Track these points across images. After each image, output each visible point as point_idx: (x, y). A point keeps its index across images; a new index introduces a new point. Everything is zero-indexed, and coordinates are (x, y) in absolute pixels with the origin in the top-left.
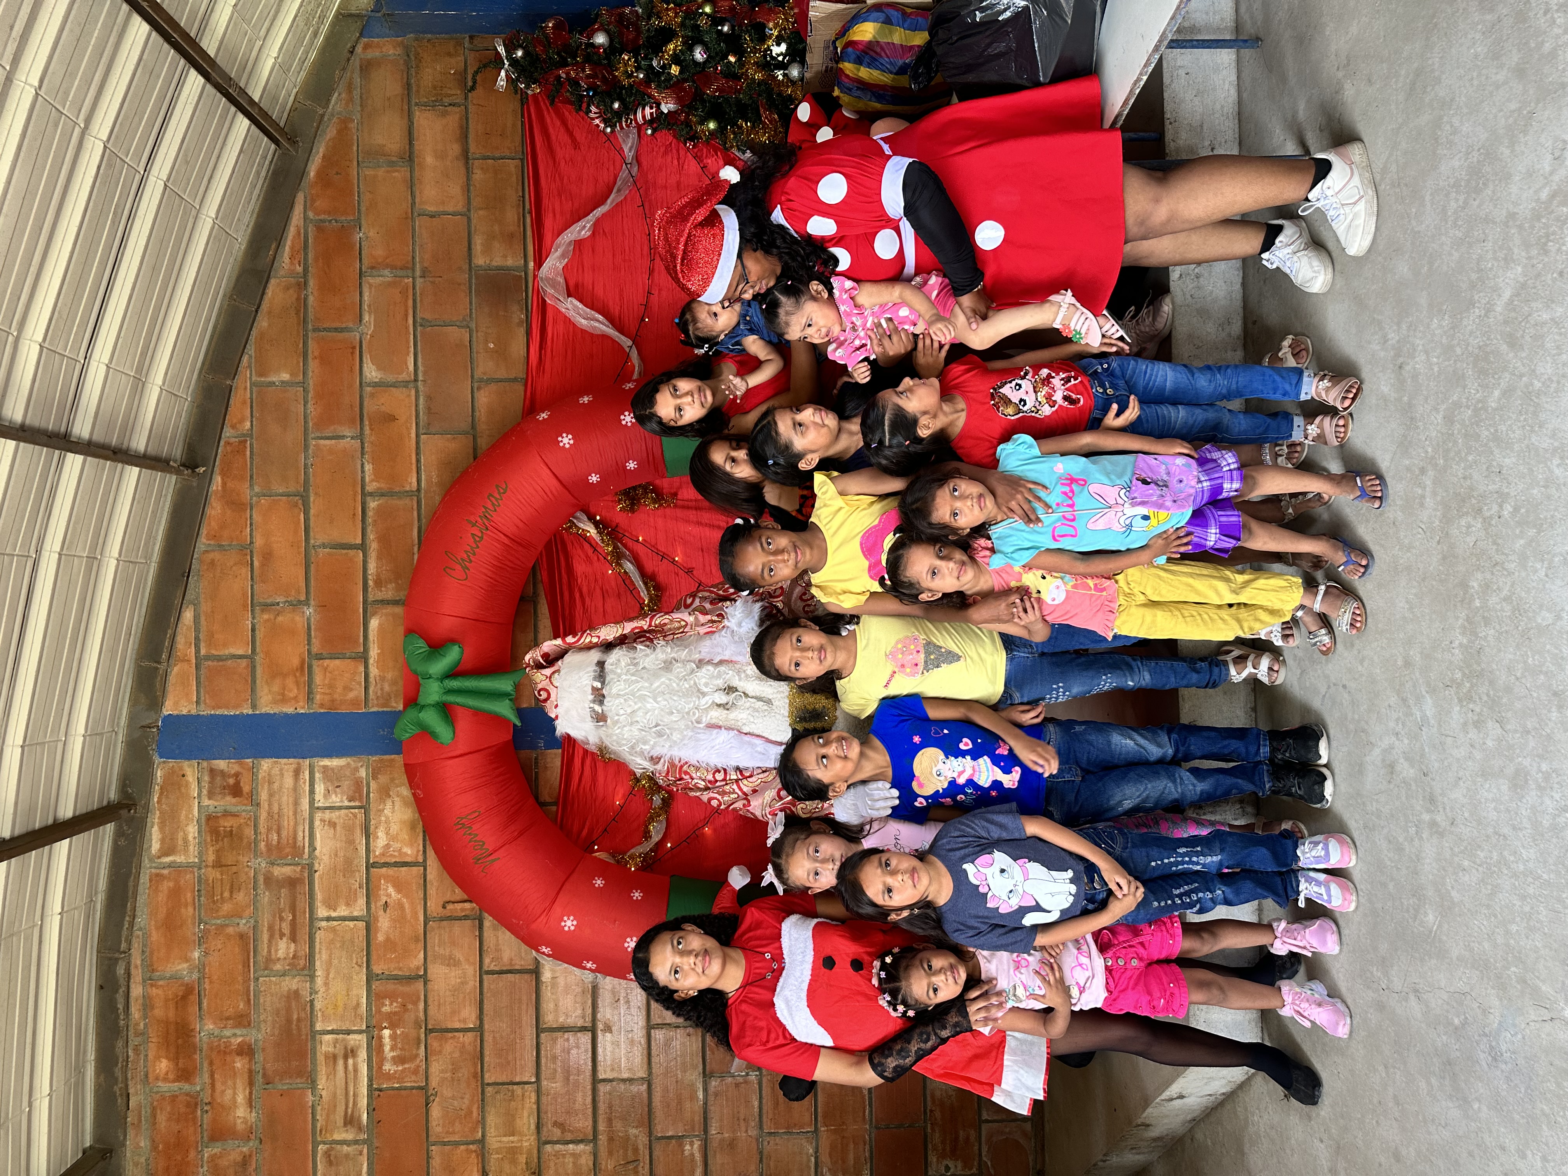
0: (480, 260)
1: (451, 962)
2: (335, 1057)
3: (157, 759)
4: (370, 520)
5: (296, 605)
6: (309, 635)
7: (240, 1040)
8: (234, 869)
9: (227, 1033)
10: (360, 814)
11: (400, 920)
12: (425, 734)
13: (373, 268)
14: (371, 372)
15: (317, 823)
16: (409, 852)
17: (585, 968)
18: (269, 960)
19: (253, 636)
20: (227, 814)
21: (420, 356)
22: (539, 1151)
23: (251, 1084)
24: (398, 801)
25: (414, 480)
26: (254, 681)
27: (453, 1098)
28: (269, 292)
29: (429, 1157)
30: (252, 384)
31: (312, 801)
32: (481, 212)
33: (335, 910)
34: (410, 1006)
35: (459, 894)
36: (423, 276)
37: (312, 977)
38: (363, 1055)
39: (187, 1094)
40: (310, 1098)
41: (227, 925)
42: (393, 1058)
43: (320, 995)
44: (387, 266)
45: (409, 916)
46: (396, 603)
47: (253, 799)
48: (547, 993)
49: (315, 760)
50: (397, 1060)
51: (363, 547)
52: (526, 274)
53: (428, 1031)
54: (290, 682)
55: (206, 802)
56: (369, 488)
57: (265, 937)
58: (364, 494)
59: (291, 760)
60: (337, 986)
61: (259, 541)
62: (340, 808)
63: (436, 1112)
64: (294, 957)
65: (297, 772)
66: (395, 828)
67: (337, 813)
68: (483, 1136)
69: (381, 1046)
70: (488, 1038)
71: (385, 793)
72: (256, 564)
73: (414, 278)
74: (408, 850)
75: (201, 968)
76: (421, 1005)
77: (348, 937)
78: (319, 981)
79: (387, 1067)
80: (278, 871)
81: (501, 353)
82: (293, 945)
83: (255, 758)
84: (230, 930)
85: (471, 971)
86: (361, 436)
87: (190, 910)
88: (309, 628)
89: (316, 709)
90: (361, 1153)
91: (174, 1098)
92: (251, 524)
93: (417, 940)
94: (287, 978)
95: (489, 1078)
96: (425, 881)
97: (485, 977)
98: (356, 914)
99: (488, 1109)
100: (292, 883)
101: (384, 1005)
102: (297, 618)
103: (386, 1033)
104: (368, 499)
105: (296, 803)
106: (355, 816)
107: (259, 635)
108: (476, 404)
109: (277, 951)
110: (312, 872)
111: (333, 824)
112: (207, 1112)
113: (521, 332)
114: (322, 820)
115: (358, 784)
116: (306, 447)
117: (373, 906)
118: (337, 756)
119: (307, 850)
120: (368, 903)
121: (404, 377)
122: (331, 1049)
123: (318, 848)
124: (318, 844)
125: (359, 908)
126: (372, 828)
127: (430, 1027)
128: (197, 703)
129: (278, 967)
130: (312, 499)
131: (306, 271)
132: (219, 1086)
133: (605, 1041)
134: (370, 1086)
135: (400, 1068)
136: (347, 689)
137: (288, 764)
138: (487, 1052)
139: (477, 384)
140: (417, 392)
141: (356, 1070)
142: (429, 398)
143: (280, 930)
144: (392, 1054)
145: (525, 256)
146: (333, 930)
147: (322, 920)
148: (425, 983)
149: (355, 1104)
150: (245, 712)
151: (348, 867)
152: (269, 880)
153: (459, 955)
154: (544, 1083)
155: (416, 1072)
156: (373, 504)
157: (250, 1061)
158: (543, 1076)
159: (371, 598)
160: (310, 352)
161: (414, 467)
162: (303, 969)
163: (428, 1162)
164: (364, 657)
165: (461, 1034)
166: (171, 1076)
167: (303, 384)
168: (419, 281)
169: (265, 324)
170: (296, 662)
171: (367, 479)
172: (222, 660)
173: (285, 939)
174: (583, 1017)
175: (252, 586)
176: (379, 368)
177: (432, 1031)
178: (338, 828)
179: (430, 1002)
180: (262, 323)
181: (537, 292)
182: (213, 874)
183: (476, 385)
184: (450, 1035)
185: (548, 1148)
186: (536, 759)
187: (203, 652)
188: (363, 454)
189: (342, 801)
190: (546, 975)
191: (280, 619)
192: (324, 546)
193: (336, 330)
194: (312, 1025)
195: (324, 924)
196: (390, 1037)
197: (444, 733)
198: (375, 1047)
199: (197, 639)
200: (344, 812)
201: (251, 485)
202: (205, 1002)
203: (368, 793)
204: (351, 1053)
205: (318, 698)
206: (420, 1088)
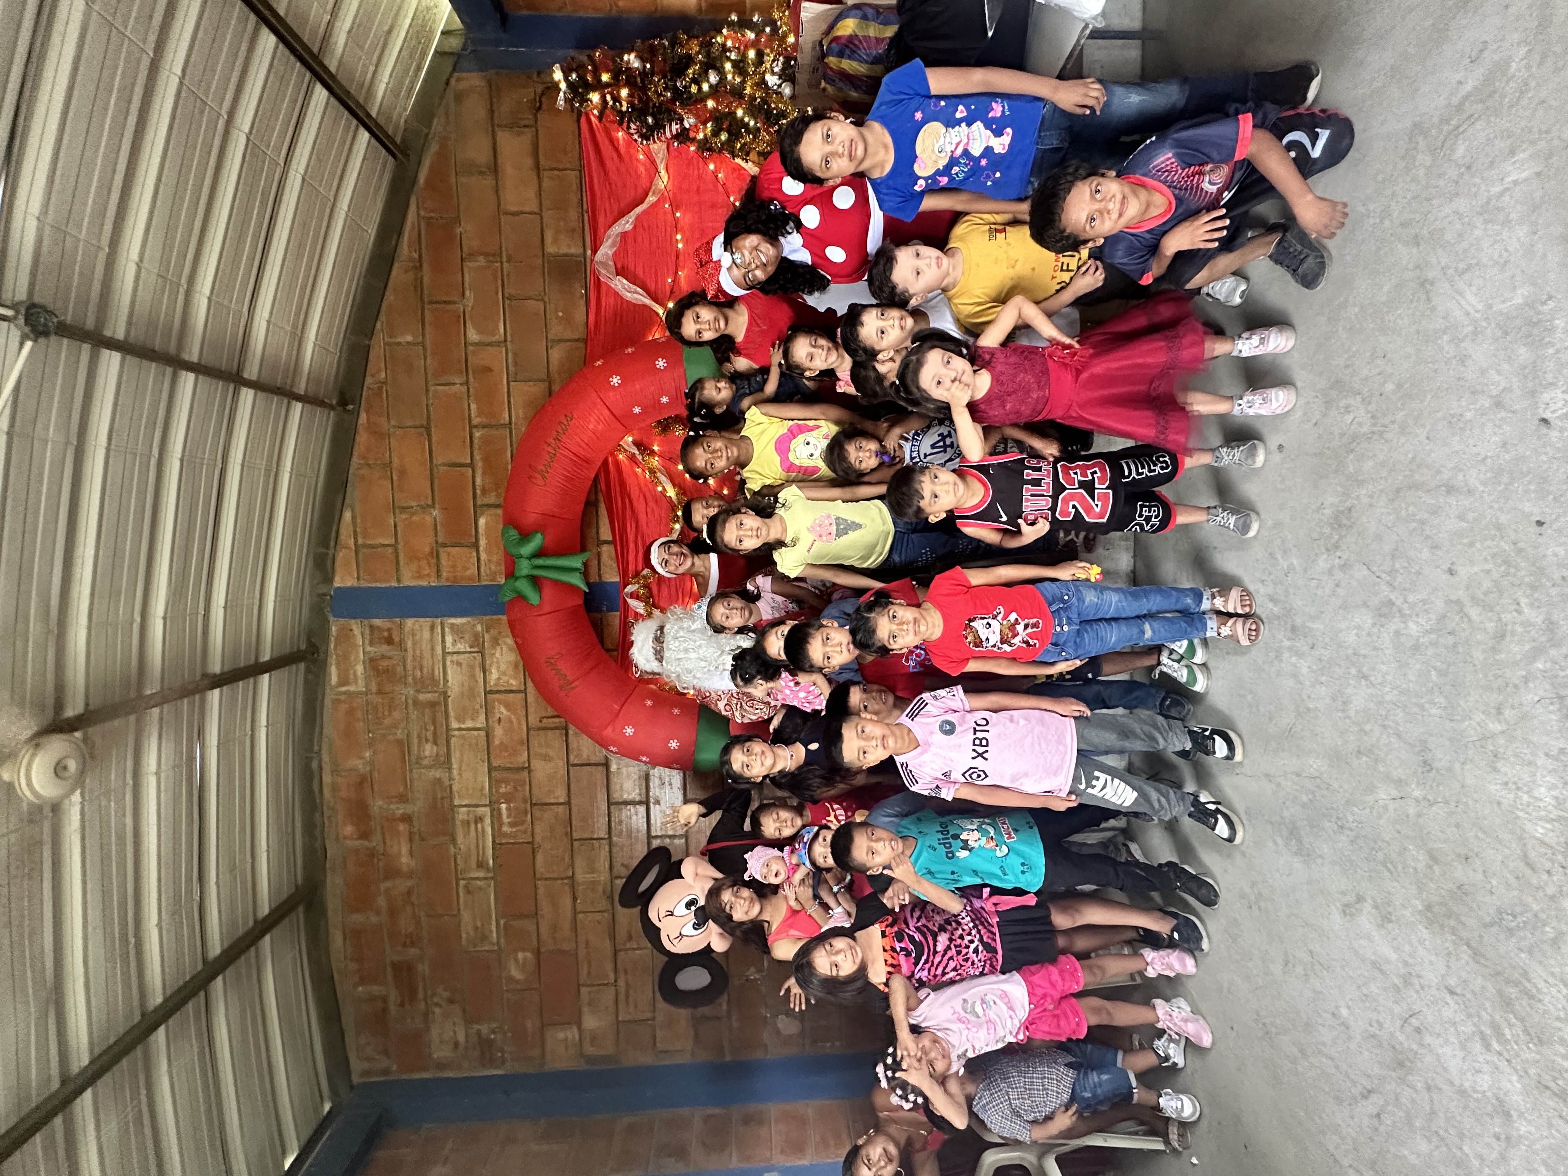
0: (551, 249)
1: (546, 758)
3: (331, 619)
4: (476, 446)
5: (425, 508)
6: (436, 529)
7: (401, 811)
8: (391, 695)
9: (393, 807)
10: (478, 657)
11: (509, 731)
12: (521, 597)
13: (470, 254)
14: (473, 335)
15: (448, 663)
17: (641, 761)
18: (419, 758)
19: (395, 531)
20: (383, 657)
21: (508, 322)
23: (411, 840)
24: (505, 648)
25: (507, 416)
26: (398, 563)
27: (552, 849)
28: (394, 273)
29: (536, 888)
30: (385, 344)
31: (444, 648)
32: (550, 212)
33: (464, 723)
34: (519, 788)
35: (550, 711)
36: (508, 261)
37: (450, 769)
38: (488, 821)
39: (368, 849)
40: (452, 849)
41: (388, 734)
42: (509, 823)
43: (456, 781)
44: (481, 254)
45: (516, 727)
46: (497, 506)
47: (401, 646)
48: (614, 779)
49: (445, 619)
50: (511, 825)
51: (472, 465)
52: (585, 259)
53: (533, 805)
54: (424, 563)
55: (368, 649)
56: (476, 421)
57: (416, 741)
58: (471, 427)
59: (428, 619)
60: (468, 775)
61: (396, 461)
62: (464, 653)
63: (539, 858)
64: (437, 755)
65: (432, 628)
66: (503, 667)
67: (462, 656)
68: (573, 874)
69: (500, 814)
70: (575, 809)
71: (495, 642)
72: (395, 478)
74: (513, 682)
75: (372, 763)
76: (527, 788)
77: (474, 741)
78: (455, 772)
79: (506, 829)
80: (422, 697)
81: (567, 320)
82: (435, 747)
83: (401, 617)
84: (391, 737)
85: (561, 764)
86: (467, 383)
87: (361, 724)
89: (443, 582)
90: (489, 886)
91: (357, 851)
92: (390, 449)
93: (523, 743)
94: (432, 770)
95: (576, 836)
96: (526, 703)
97: (571, 768)
98: (478, 726)
99: (575, 855)
100: (433, 705)
101: (501, 787)
102: (428, 518)
103: (504, 806)
104: (474, 430)
105: (433, 649)
106: (475, 658)
107: (399, 529)
108: (550, 359)
109: (424, 751)
110: (446, 696)
111: (459, 664)
112: (381, 860)
113: (582, 302)
114: (452, 661)
115: (476, 636)
116: (427, 391)
117: (490, 720)
118: (461, 616)
119: (442, 682)
120: (487, 719)
121: (496, 338)
122: (465, 817)
123: (450, 681)
124: (450, 678)
125: (481, 722)
126: (487, 666)
127: (533, 802)
128: (358, 579)
129: (425, 762)
130: (433, 430)
131: (420, 256)
132: (389, 843)
133: (655, 810)
134: (494, 842)
135: (514, 830)
136: (465, 568)
137: (425, 622)
138: (573, 819)
139: (551, 343)
140: (507, 350)
141: (483, 831)
142: (515, 354)
143: (426, 737)
144: (508, 820)
145: (584, 245)
146: (463, 736)
147: (455, 730)
148: (529, 773)
149: (484, 853)
150: (392, 585)
151: (472, 694)
152: (416, 703)
153: (552, 753)
154: (614, 839)
155: (525, 832)
156: (477, 434)
157: (410, 825)
158: (613, 834)
159: (479, 503)
160: (426, 319)
161: (506, 406)
162: (443, 764)
163: (536, 892)
164: (476, 546)
165: (556, 807)
166: (355, 836)
167: (423, 344)
168: (505, 265)
169: (392, 298)
170: (427, 549)
171: (473, 415)
172: (374, 548)
173: (429, 744)
174: (640, 795)
175: (393, 494)
176: (479, 332)
177: (535, 804)
178: (464, 666)
179: (533, 785)
180: (390, 297)
181: (593, 271)
182: (377, 699)
183: (549, 345)
184: (548, 807)
186: (604, 619)
187: (360, 541)
188: (469, 397)
189: (465, 648)
190: (614, 767)
191: (415, 518)
192: (444, 465)
193: (445, 302)
194: (452, 801)
195: (456, 733)
196: (506, 809)
197: (534, 598)
198: (496, 815)
199: (355, 532)
200: (467, 655)
201: (389, 420)
202: (376, 786)
203: (483, 642)
204: (479, 819)
205: (444, 574)
206: (528, 843)
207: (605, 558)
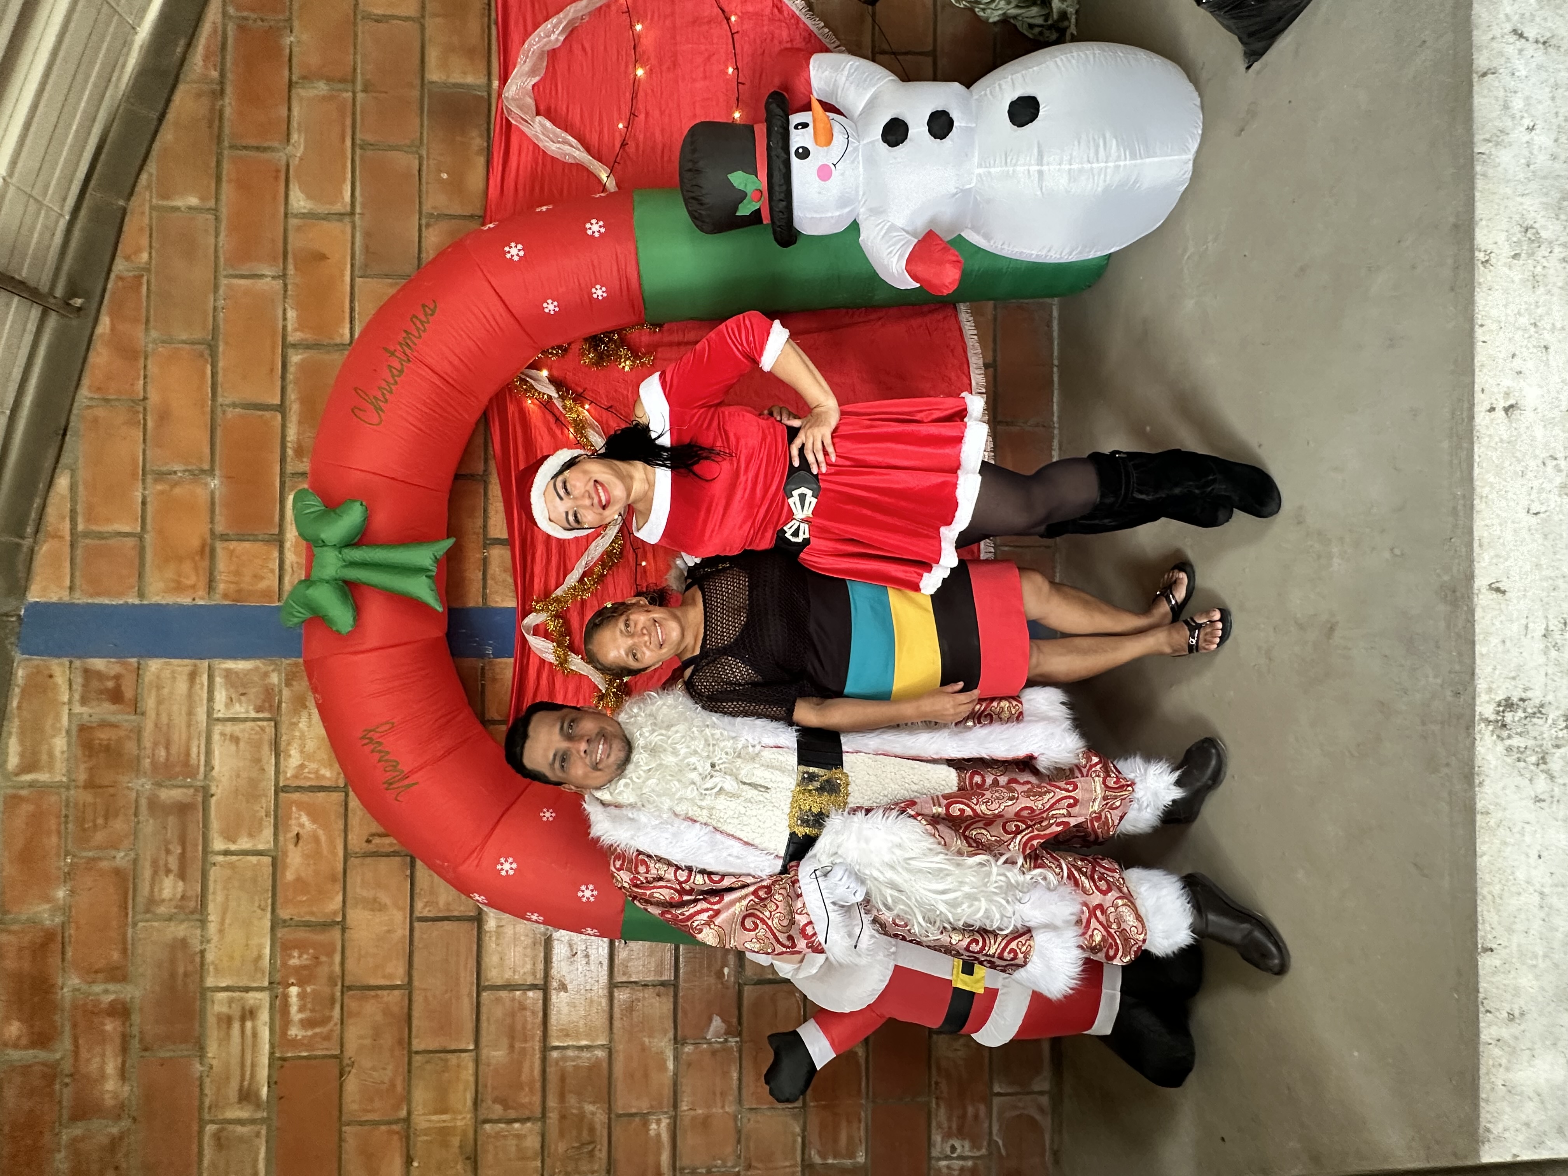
0: (434, 75)
1: (376, 906)
2: (229, 1020)
3: (18, 656)
4: (290, 377)
5: (198, 475)
6: (213, 511)
7: (112, 997)
8: (111, 790)
9: (98, 988)
10: (269, 727)
11: (315, 855)
12: (317, 619)
13: (304, 78)
14: (299, 201)
15: (216, 737)
16: (328, 774)
17: (533, 920)
18: (152, 902)
19: (144, 511)
20: (104, 724)
21: (358, 184)
22: (476, 1132)
23: (124, 1049)
25: (347, 332)
26: (142, 564)
27: (374, 1069)
28: (177, 98)
29: (341, 1139)
30: (152, 208)
31: (210, 711)
32: (439, 20)
33: (234, 842)
34: (323, 959)
36: (365, 91)
37: (203, 923)
38: (264, 1016)
39: (44, 1064)
40: (197, 1068)
41: (100, 859)
42: (301, 1021)
43: (212, 945)
44: (321, 77)
45: (325, 852)
47: (136, 707)
48: (491, 944)
49: (216, 661)
50: (307, 1024)
51: (282, 408)
52: (489, 95)
53: (345, 989)
54: (187, 566)
55: (78, 709)
56: (291, 339)
57: (147, 873)
58: (285, 346)
59: (187, 661)
60: (234, 935)
61: (154, 397)
62: (245, 720)
63: (352, 1085)
64: (183, 897)
65: (193, 676)
66: (311, 746)
67: (242, 726)
68: (409, 1113)
69: (286, 1005)
70: (418, 998)
71: (300, 703)
72: (150, 424)
73: (354, 93)
74: (327, 773)
75: (66, 909)
76: (337, 958)
77: (249, 874)
78: (213, 928)
79: (294, 1032)
80: (165, 795)
81: (456, 186)
82: (181, 883)
83: (141, 656)
84: (104, 864)
85: (399, 918)
86: (284, 276)
87: (54, 840)
88: (213, 503)
89: (217, 599)
90: (258, 1135)
91: (25, 1070)
92: (145, 377)
94: (172, 924)
95: (417, 1045)
96: (346, 809)
97: (416, 924)
98: (261, 847)
99: (414, 1082)
100: (183, 809)
101: (291, 956)
102: (200, 491)
103: (294, 991)
104: (290, 351)
105: (190, 713)
106: (263, 729)
107: (150, 508)
108: (423, 245)
109: (161, 890)
110: (207, 794)
111: (235, 739)
112: (67, 1085)
113: (481, 161)
114: (223, 734)
115: (268, 691)
116: (216, 287)
117: (281, 839)
118: (244, 657)
119: (202, 769)
120: (276, 835)
121: (338, 208)
122: (225, 1009)
123: (217, 768)
124: (216, 762)
125: (265, 840)
126: (283, 745)
127: (347, 984)
128: (71, 588)
129: (162, 910)
130: (221, 349)
131: (222, 75)
132: (84, 1054)
133: (558, 999)
134: (272, 1054)
135: (310, 1033)
136: (257, 577)
137: (182, 666)
138: (416, 1014)
139: (427, 220)
140: (354, 227)
141: (255, 1035)
142: (367, 235)
143: (166, 865)
144: (300, 1016)
145: (489, 74)
146: (232, 866)
147: (219, 853)
148: (344, 930)
149: (253, 1074)
150: (130, 601)
151: (252, 793)
152: (154, 804)
153: (385, 898)
154: (485, 1052)
155: (327, 1038)
156: (295, 358)
157: (124, 1024)
158: (484, 1041)
159: (290, 469)
160: (224, 172)
161: (347, 315)
162: (192, 913)
163: (340, 1146)
164: (279, 540)
165: (385, 993)
166: (24, 1041)
167: (215, 210)
168: (360, 96)
169: (172, 134)
170: (196, 543)
171: (289, 328)
172: (103, 538)
173: (171, 877)
174: (534, 974)
175: (144, 451)
176: (309, 196)
177: (350, 988)
178: (242, 745)
179: (348, 953)
180: (167, 136)
181: (501, 111)
182: (87, 797)
183: (424, 222)
184: (372, 993)
185: (487, 1127)
186: (483, 668)
187: (80, 527)
188: (285, 297)
189: (247, 712)
190: (489, 926)
191: (177, 491)
192: (234, 405)
193: (257, 148)
194: (202, 979)
195: (220, 858)
196: (299, 995)
197: (344, 620)
198: (279, 1007)
199: (73, 512)
200: (249, 724)
201: (147, 330)
202: (69, 954)
203: (280, 702)
204: (249, 1014)
205: (221, 587)
206: (335, 1057)
207: (495, 568)
